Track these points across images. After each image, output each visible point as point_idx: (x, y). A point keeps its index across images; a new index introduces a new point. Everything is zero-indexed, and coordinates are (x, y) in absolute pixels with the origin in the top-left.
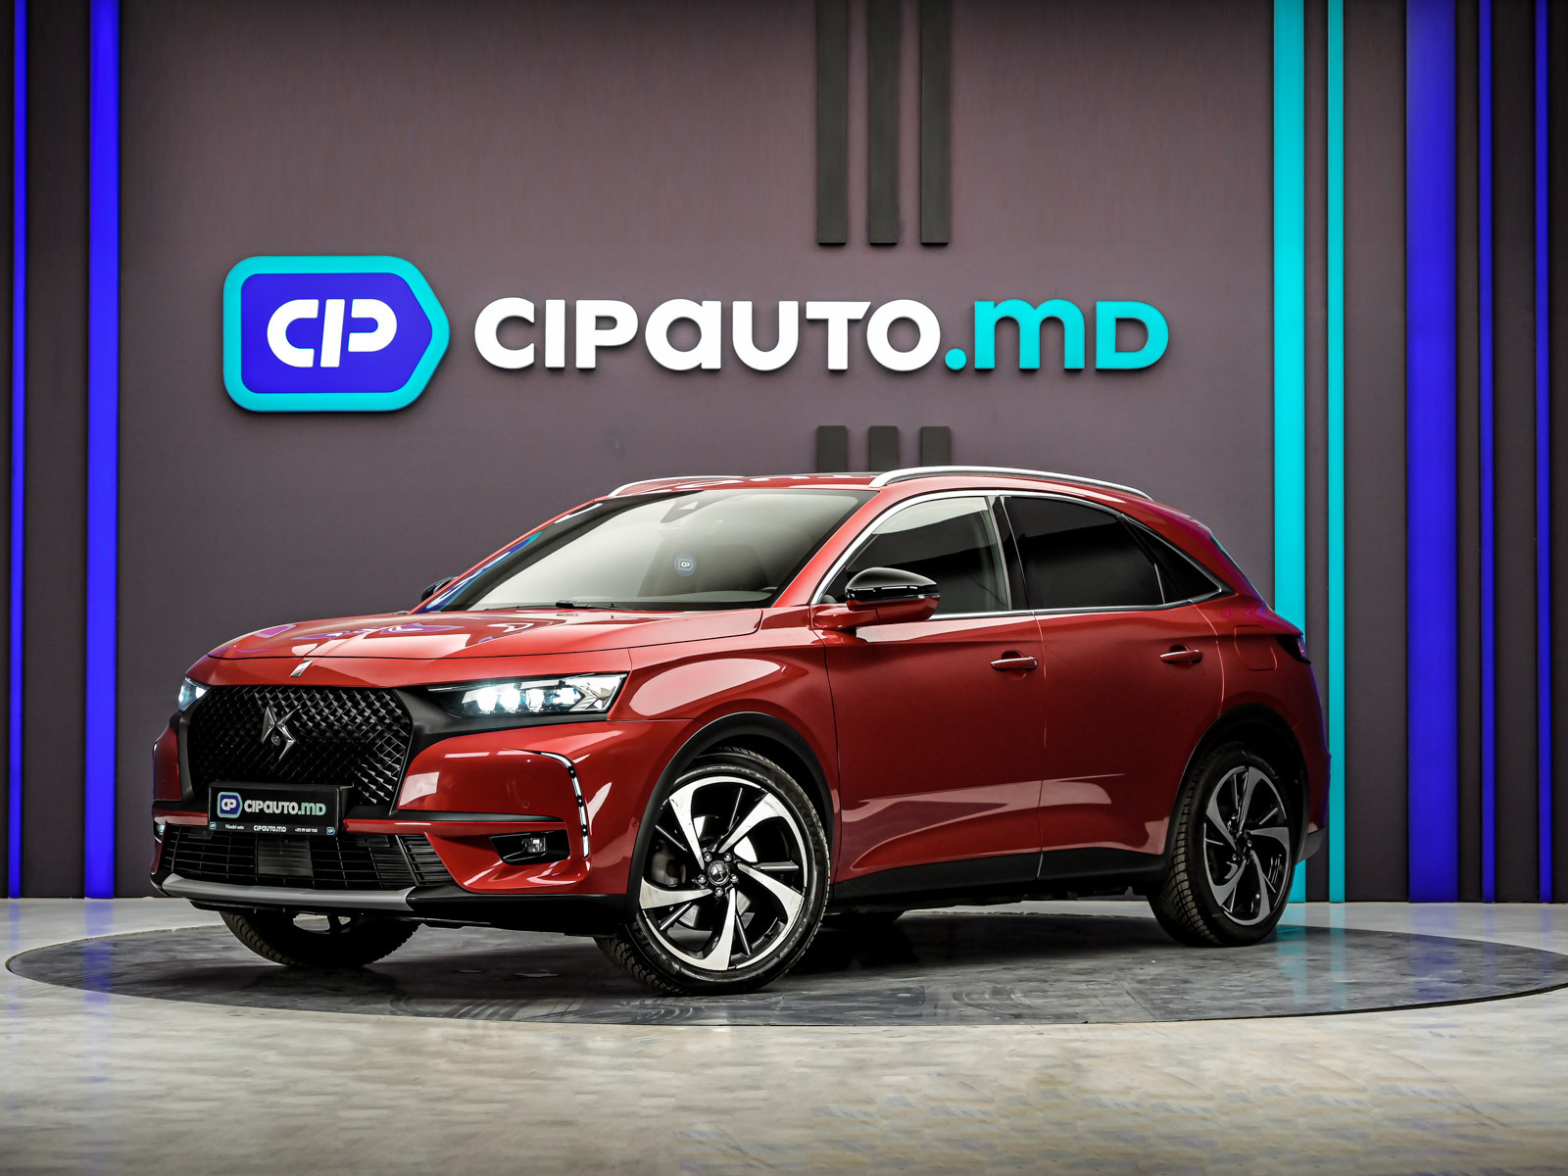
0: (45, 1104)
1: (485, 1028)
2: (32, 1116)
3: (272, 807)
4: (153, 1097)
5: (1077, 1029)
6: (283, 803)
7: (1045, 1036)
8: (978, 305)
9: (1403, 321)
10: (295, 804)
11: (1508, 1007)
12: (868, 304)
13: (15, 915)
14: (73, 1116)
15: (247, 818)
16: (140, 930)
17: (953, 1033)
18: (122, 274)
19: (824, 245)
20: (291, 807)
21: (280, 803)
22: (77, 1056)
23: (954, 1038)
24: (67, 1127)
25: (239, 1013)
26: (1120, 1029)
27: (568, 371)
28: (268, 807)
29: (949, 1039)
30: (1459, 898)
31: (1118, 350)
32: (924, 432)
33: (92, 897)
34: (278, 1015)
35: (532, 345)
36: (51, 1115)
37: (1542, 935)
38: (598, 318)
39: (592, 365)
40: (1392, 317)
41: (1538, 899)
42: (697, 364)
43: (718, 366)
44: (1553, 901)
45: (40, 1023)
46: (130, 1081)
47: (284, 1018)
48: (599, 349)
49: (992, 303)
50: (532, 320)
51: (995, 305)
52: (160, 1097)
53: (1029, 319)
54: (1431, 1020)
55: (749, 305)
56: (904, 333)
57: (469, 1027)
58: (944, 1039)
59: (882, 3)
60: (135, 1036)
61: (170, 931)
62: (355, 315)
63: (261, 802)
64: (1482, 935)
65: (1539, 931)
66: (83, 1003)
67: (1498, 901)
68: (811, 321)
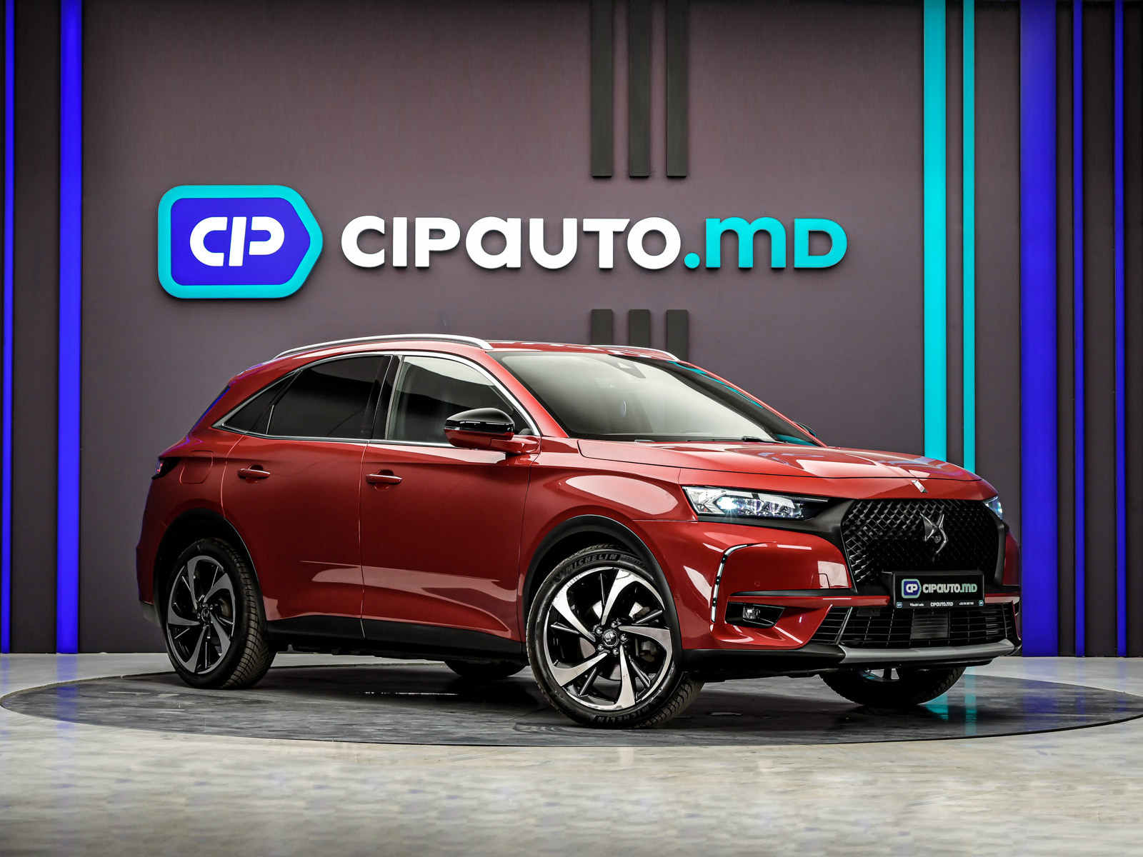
0: (28, 803)
1: (349, 748)
2: (19, 812)
3: (943, 588)
6: (950, 585)
8: (708, 221)
9: (1018, 232)
10: (958, 585)
11: (1094, 733)
12: (628, 220)
13: (6, 665)
14: (48, 813)
15: (925, 597)
17: (690, 751)
18: (84, 197)
19: (596, 177)
20: (955, 588)
21: (948, 585)
22: (51, 769)
24: (44, 820)
25: (169, 737)
26: (811, 749)
27: (410, 268)
28: (940, 589)
30: (1059, 653)
31: (810, 254)
32: (669, 314)
33: (62, 653)
34: (197, 739)
35: (383, 251)
36: (33, 811)
37: (1119, 681)
38: (431, 231)
39: (427, 264)
40: (1010, 230)
41: (1116, 654)
42: (504, 264)
43: (518, 265)
44: (1127, 656)
45: (24, 745)
48: (431, 253)
49: (718, 220)
50: (383, 232)
51: (721, 222)
53: (746, 231)
54: (1038, 743)
55: (540, 221)
56: (654, 242)
58: (684, 756)
60: (93, 754)
63: (935, 585)
64: (1075, 680)
65: (1117, 677)
66: (55, 730)
67: (1087, 656)
68: (586, 233)
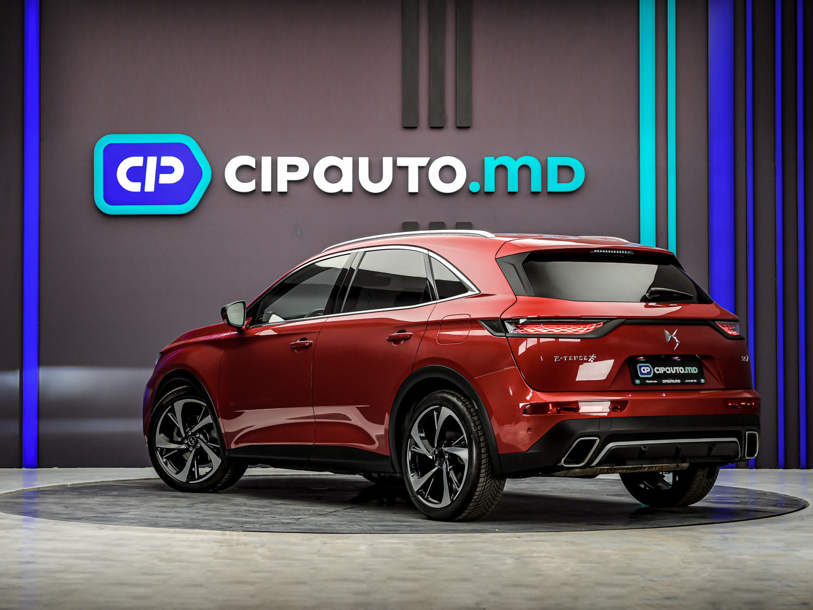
0: (2, 575)
4: (58, 572)
5: (538, 535)
7: (521, 539)
8: (486, 158)
9: (707, 167)
11: (762, 523)
16: (51, 485)
18: (41, 144)
19: (406, 128)
22: (18, 550)
23: (474, 540)
24: (13, 587)
26: (561, 535)
29: (472, 540)
31: (559, 182)
32: (458, 225)
33: (26, 467)
35: (255, 180)
36: (6, 581)
37: (780, 486)
38: (289, 166)
39: (286, 190)
40: (701, 164)
41: (777, 467)
42: (341, 189)
43: (351, 190)
44: (785, 468)
46: (46, 563)
47: (127, 530)
48: (289, 182)
50: (254, 167)
51: (495, 159)
52: (61, 571)
53: (513, 166)
54: (722, 530)
55: (367, 159)
57: (222, 535)
59: (436, 2)
60: (49, 540)
61: (67, 485)
62: (162, 164)
64: (748, 485)
65: (778, 483)
66: (22, 523)
67: (756, 468)
68: (399, 167)
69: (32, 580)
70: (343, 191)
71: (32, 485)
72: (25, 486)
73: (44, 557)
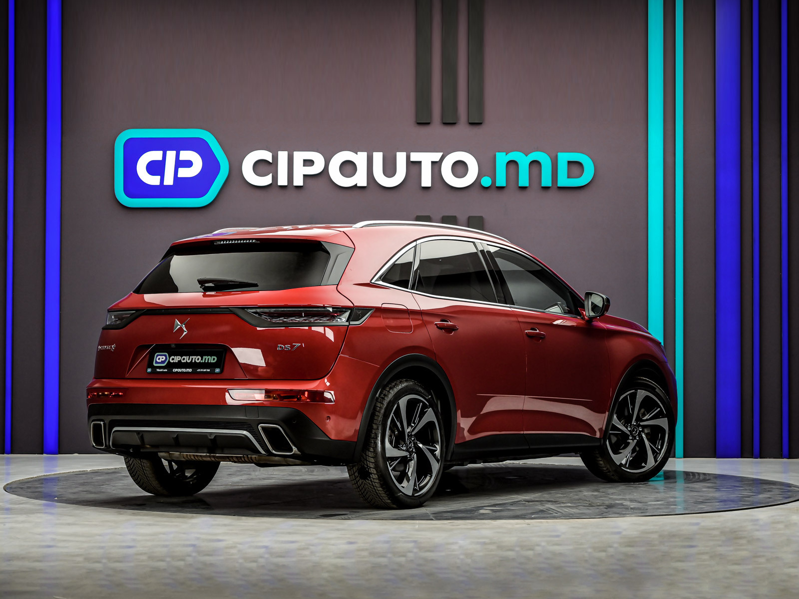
0: (23, 558)
2: (16, 565)
8: (498, 154)
9: (714, 162)
12: (442, 153)
13: (8, 462)
14: (38, 565)
16: (72, 471)
18: (63, 137)
19: (419, 124)
22: (39, 535)
24: (34, 570)
27: (289, 187)
30: (741, 456)
31: (568, 177)
32: (470, 218)
33: (47, 454)
35: (271, 174)
36: (26, 564)
37: (783, 475)
38: (305, 161)
39: (302, 185)
40: (708, 160)
41: (782, 457)
42: (355, 184)
43: (365, 185)
44: (789, 458)
45: (21, 518)
46: (66, 547)
48: (305, 176)
50: (271, 162)
51: (506, 155)
53: (524, 161)
55: (381, 154)
60: (69, 524)
61: (87, 471)
64: (753, 475)
65: (782, 473)
66: (43, 507)
67: (761, 458)
68: (413, 162)
69: (52, 564)
70: (358, 185)
71: (53, 471)
72: (46, 471)
73: (64, 541)
